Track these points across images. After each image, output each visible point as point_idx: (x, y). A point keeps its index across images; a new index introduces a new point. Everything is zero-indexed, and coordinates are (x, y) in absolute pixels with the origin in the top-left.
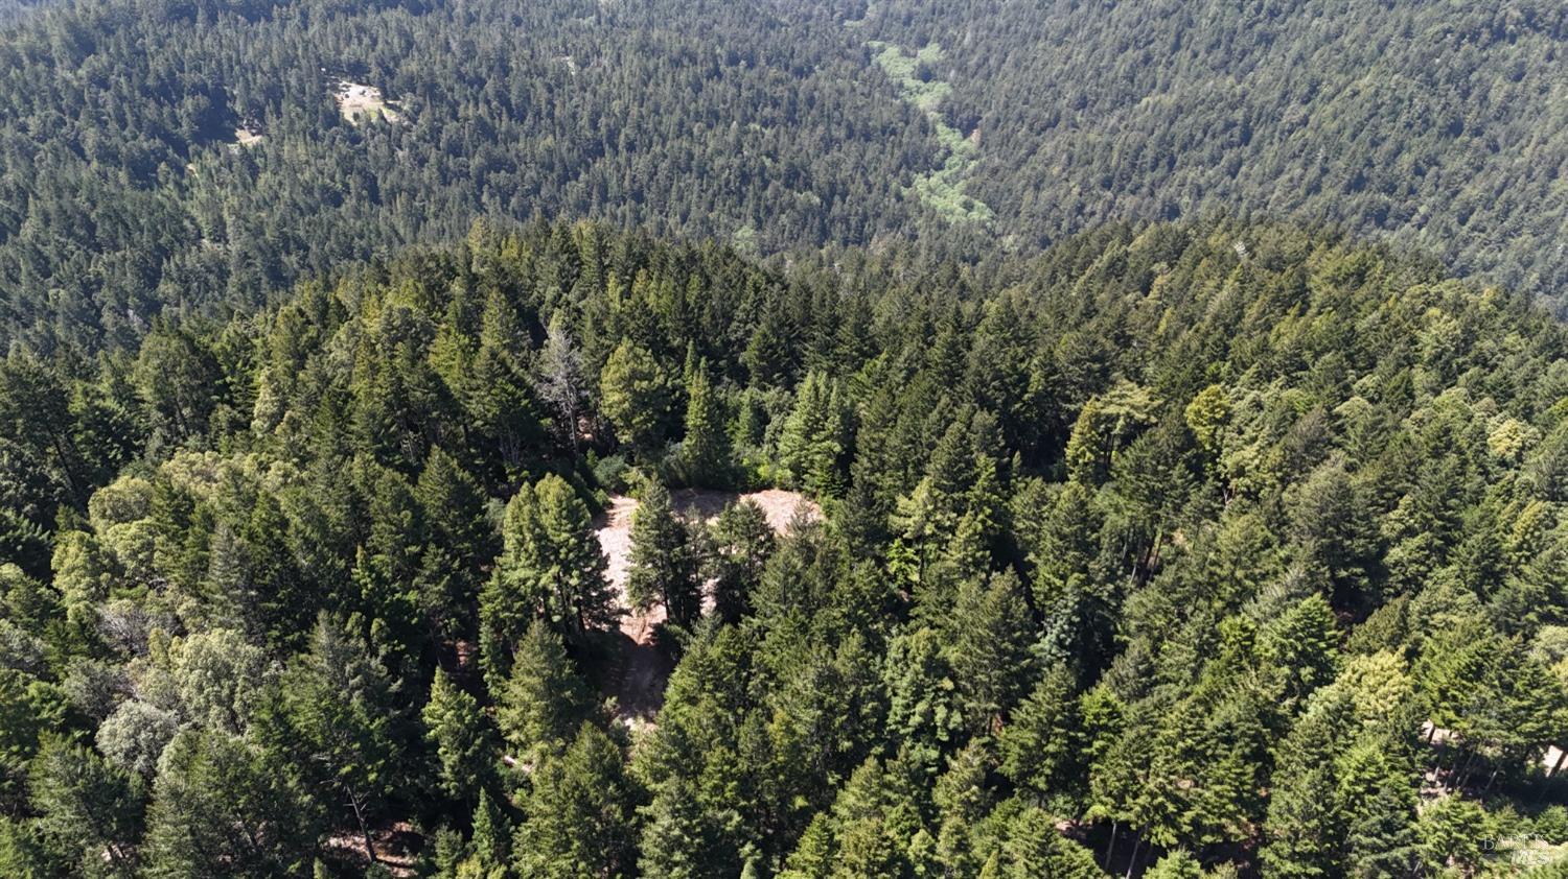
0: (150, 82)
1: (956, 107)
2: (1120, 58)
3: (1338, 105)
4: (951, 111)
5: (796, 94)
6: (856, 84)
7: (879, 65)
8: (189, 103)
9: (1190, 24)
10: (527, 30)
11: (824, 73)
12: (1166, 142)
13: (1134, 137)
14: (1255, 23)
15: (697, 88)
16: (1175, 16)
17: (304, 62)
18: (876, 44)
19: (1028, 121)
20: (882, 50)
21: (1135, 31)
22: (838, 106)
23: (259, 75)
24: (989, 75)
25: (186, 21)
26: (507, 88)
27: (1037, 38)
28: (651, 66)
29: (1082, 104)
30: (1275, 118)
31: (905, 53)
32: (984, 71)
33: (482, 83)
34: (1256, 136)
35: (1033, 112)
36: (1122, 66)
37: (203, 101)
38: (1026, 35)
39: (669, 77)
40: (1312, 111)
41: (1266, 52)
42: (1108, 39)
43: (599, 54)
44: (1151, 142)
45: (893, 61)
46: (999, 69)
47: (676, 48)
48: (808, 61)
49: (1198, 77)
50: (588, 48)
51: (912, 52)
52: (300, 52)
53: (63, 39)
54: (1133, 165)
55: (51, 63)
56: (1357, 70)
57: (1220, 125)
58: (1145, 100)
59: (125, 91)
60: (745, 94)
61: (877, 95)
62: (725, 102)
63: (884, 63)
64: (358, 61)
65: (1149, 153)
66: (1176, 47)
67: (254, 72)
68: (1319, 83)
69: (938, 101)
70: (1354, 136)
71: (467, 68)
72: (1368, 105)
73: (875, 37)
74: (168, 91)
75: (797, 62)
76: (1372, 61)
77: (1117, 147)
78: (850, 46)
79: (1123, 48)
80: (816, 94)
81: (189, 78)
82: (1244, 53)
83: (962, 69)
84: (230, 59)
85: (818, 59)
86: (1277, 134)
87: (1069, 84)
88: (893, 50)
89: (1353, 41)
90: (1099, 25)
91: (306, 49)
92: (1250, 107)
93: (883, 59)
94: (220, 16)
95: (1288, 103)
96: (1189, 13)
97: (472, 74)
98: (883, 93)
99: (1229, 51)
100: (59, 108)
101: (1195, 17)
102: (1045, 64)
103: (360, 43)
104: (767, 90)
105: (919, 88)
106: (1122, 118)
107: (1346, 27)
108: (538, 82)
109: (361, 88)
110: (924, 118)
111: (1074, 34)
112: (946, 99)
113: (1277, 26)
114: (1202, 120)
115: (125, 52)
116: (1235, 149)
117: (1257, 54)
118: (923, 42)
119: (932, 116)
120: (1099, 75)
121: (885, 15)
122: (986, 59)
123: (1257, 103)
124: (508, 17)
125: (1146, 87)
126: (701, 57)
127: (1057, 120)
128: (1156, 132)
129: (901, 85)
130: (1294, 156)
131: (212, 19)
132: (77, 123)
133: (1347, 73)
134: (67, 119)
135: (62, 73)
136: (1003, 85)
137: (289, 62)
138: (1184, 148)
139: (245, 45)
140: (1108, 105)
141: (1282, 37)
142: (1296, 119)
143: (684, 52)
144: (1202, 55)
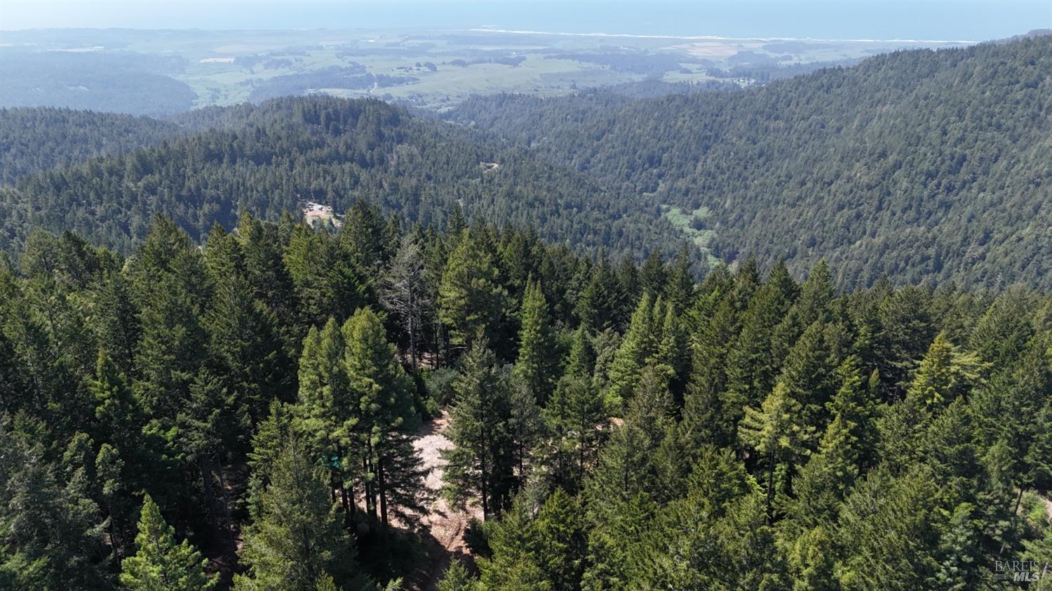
0: (184, 193)
1: (721, 245)
2: (838, 216)
3: (1008, 246)
4: (717, 247)
5: (610, 229)
6: (651, 227)
7: (666, 218)
8: (206, 207)
9: (889, 194)
10: (435, 182)
11: (629, 219)
12: (877, 268)
13: (853, 264)
14: (936, 194)
15: (544, 220)
16: (877, 188)
17: (285, 187)
18: (664, 207)
19: (773, 254)
20: (668, 210)
21: (849, 197)
22: (638, 238)
23: (255, 192)
24: (744, 226)
25: (215, 161)
26: (417, 211)
27: (777, 203)
28: (514, 206)
29: (812, 243)
30: (959, 254)
31: (684, 212)
32: (741, 223)
33: (400, 208)
34: (946, 266)
35: (776, 248)
36: (840, 219)
37: (216, 207)
38: (769, 202)
39: (525, 212)
40: (988, 250)
41: (946, 213)
42: (829, 203)
43: (480, 197)
44: (867, 267)
45: (676, 216)
46: (750, 222)
47: (531, 196)
48: (619, 211)
49: (897, 226)
50: (473, 193)
51: (689, 212)
52: (284, 182)
53: (134, 165)
54: (854, 283)
55: (122, 177)
56: (1019, 223)
57: (918, 258)
58: (858, 243)
59: (166, 197)
60: (575, 226)
61: (666, 235)
62: (562, 230)
63: (670, 218)
64: (321, 189)
65: (866, 275)
66: (879, 208)
67: (252, 191)
68: (991, 232)
69: (708, 241)
70: (1023, 267)
71: (392, 198)
72: (1031, 247)
73: (664, 202)
74: (195, 199)
75: (611, 211)
76: (1030, 218)
77: (841, 271)
78: (646, 206)
79: (841, 208)
80: (624, 230)
81: (211, 192)
82: (930, 213)
83: (724, 222)
84: (238, 183)
85: (626, 211)
86: (962, 265)
87: (802, 231)
88: (675, 211)
89: (1012, 206)
90: (822, 195)
91: (288, 180)
92: (940, 246)
93: (669, 215)
94: (238, 160)
95: (969, 244)
96: (887, 187)
97: (394, 202)
98: (670, 233)
99: (919, 212)
100: (120, 204)
101: (892, 190)
102: (784, 219)
103: (324, 179)
104: (591, 224)
105: (694, 233)
106: (842, 253)
107: (1005, 198)
108: (438, 210)
109: (320, 206)
110: (698, 250)
111: (804, 200)
112: (713, 239)
113: (952, 197)
114: (904, 254)
115: (171, 175)
116: (930, 275)
117: (940, 214)
118: (697, 206)
119: (704, 250)
120: (824, 225)
121: (671, 189)
122: (741, 216)
123: (945, 244)
124: (424, 175)
125: (858, 234)
126: (547, 201)
127: (795, 253)
128: (870, 261)
129: (682, 231)
130: (977, 281)
131: (233, 161)
132: (129, 213)
133: (1012, 225)
134: (123, 209)
135: (128, 183)
136: (755, 231)
137: (275, 186)
138: (891, 273)
139: (250, 176)
140: (831, 245)
141: (957, 204)
142: (976, 255)
143: (536, 199)
144: (899, 214)
